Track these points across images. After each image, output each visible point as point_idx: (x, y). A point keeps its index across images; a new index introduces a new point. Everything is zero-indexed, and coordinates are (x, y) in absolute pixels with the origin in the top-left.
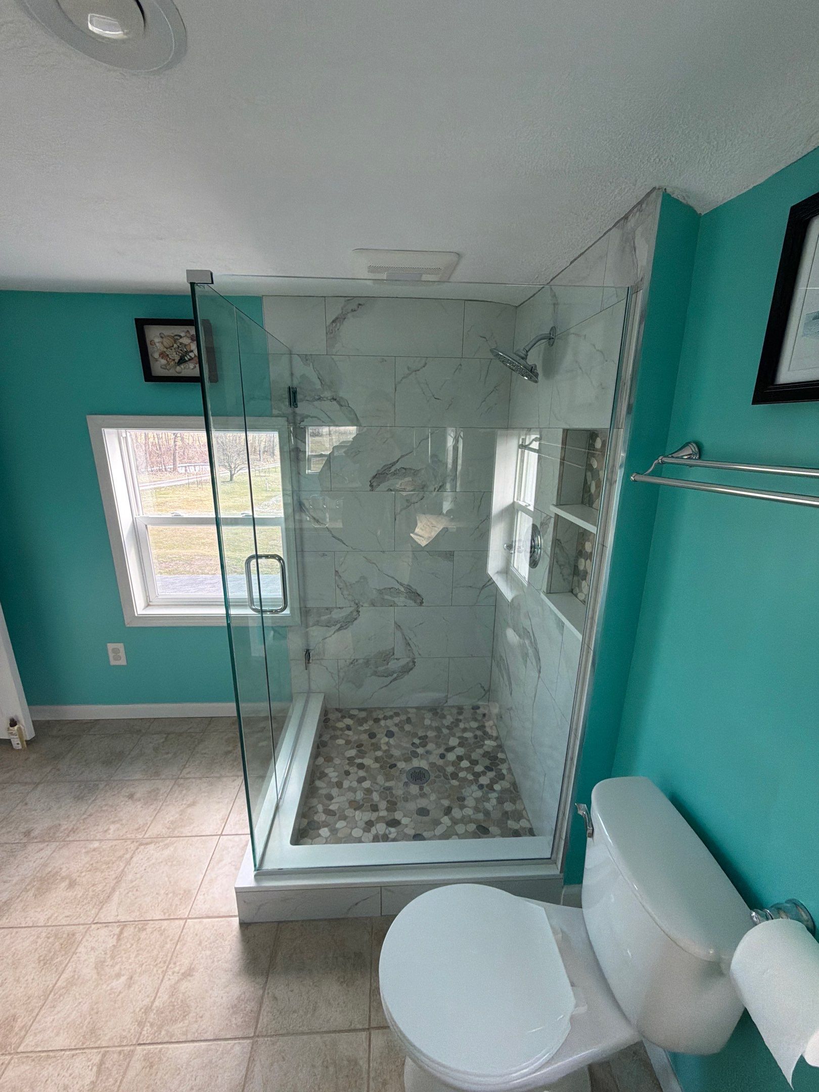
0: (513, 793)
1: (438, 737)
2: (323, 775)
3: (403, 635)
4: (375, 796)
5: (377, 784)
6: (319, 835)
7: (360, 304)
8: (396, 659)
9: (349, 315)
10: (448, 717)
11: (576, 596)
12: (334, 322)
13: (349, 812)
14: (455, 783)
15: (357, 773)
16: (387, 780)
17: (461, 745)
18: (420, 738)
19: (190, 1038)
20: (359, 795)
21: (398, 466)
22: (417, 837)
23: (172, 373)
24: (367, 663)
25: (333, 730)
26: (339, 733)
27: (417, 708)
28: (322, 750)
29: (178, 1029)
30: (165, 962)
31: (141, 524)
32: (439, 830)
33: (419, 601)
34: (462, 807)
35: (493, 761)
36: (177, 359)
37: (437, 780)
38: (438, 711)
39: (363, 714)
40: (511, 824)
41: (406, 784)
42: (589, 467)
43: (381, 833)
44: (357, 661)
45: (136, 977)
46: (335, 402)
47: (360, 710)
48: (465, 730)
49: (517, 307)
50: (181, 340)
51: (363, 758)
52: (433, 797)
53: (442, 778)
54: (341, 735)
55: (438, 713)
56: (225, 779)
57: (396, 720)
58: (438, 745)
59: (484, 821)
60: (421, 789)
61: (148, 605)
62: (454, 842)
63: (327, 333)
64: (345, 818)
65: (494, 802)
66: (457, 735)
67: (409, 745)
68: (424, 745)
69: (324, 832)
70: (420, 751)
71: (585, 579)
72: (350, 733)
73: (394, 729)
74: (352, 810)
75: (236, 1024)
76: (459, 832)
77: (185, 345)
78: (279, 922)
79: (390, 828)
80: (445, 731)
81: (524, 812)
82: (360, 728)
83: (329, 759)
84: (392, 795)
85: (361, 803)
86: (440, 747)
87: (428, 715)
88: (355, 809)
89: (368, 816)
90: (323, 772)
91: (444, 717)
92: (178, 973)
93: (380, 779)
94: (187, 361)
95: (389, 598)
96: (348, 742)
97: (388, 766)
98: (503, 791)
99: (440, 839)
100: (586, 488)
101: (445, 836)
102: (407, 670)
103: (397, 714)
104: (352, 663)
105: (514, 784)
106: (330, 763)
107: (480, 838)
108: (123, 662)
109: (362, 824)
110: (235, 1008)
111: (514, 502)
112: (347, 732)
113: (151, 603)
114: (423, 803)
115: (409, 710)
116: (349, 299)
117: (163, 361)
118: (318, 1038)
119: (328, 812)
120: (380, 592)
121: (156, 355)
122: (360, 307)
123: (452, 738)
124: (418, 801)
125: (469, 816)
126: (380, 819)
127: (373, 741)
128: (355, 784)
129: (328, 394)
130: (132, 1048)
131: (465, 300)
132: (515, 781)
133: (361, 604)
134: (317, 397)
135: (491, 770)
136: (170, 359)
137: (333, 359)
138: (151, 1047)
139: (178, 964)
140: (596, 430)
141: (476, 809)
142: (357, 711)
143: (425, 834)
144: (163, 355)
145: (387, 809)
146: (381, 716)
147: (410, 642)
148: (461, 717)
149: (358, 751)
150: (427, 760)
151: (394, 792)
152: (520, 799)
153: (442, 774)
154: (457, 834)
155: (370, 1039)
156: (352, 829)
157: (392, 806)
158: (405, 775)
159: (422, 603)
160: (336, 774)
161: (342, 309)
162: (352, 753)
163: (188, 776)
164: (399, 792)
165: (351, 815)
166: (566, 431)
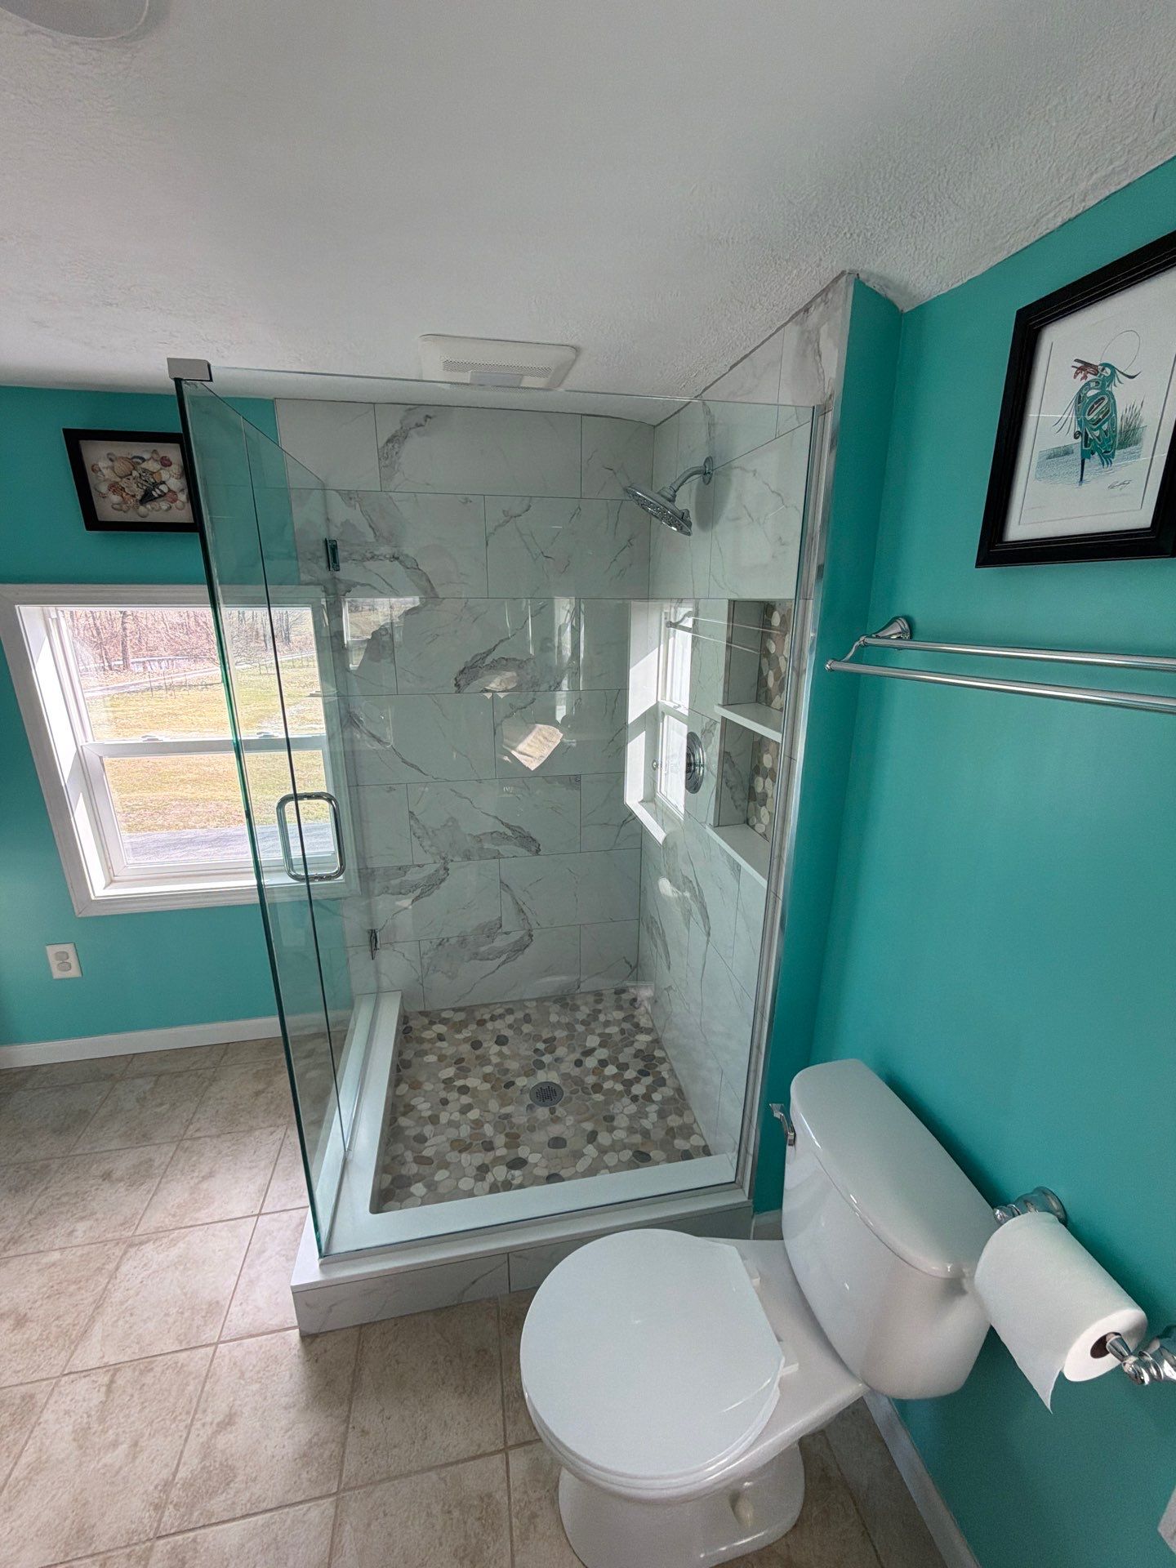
0: (679, 1101)
1: (570, 1037)
2: (409, 1109)
3: (513, 898)
4: (488, 1130)
5: (489, 1111)
6: (412, 1195)
7: (427, 416)
8: (506, 933)
9: (412, 432)
10: (582, 1008)
11: (753, 827)
12: (389, 441)
13: (452, 1157)
14: (599, 1097)
15: (458, 1100)
16: (502, 1105)
17: (602, 1045)
18: (545, 1041)
19: (239, 1513)
20: (465, 1131)
21: (495, 655)
22: (553, 1178)
23: (131, 517)
24: (463, 941)
25: (417, 1042)
26: (426, 1046)
27: (537, 1000)
28: (404, 1072)
29: (218, 1505)
30: (188, 1413)
31: (91, 755)
32: (582, 1165)
33: (534, 849)
34: (611, 1130)
35: (649, 1062)
36: (139, 494)
37: (574, 1096)
38: (568, 1001)
39: (461, 1016)
40: (680, 1144)
41: (530, 1107)
42: (766, 653)
43: (501, 1179)
44: (448, 941)
45: (143, 1443)
46: (396, 562)
47: (455, 1010)
48: (607, 1024)
49: (654, 427)
50: (144, 465)
51: (465, 1077)
52: (570, 1121)
53: (580, 1093)
54: (431, 1049)
55: (568, 1004)
56: (257, 1133)
57: (510, 1019)
58: (571, 1049)
59: (642, 1144)
60: (553, 1111)
61: (111, 882)
62: (604, 1178)
63: (379, 459)
64: (445, 1165)
65: (653, 1117)
66: (598, 1031)
67: (531, 1053)
68: (552, 1052)
69: (418, 1189)
70: (547, 1059)
71: (765, 805)
72: (444, 1044)
73: (508, 1033)
74: (456, 1153)
75: (310, 1480)
76: (611, 1164)
77: (152, 473)
78: (361, 1326)
79: (513, 1172)
80: (580, 1028)
81: (695, 1126)
82: (458, 1036)
83: (415, 1086)
84: (512, 1126)
85: (468, 1141)
86: (574, 1050)
87: (556, 1008)
88: (460, 1152)
89: (479, 1158)
90: (409, 1105)
91: (575, 1008)
92: (211, 1424)
93: (494, 1105)
94: (156, 498)
95: (492, 847)
96: (441, 1058)
97: (503, 1085)
98: (666, 1101)
99: (584, 1177)
100: (761, 681)
101: (592, 1172)
102: (520, 948)
103: (510, 1011)
104: (440, 944)
105: (679, 1090)
106: (418, 1091)
107: (638, 1167)
108: (74, 972)
109: (472, 1171)
110: (305, 1457)
111: (658, 702)
112: (439, 1044)
113: (116, 878)
114: (555, 1130)
115: (527, 1004)
116: (412, 407)
117: (116, 498)
118: (433, 1475)
119: (421, 1160)
120: (478, 839)
121: (104, 488)
122: (428, 420)
123: (589, 1038)
124: (549, 1128)
125: (622, 1140)
126: (497, 1161)
127: (478, 1052)
128: (456, 1116)
129: (385, 550)
130: (148, 1544)
131: (582, 414)
132: (680, 1085)
133: (450, 857)
134: (369, 555)
135: (648, 1074)
136: (127, 494)
137: (390, 497)
138: (179, 1538)
139: (209, 1410)
140: (774, 601)
141: (631, 1130)
142: (452, 1012)
143: (563, 1173)
144: (115, 488)
145: (506, 1146)
146: (487, 1017)
147: (524, 908)
148: (600, 1007)
149: (458, 1069)
150: (558, 1070)
151: (513, 1120)
152: (689, 1108)
153: (580, 1088)
154: (607, 1167)
155: (507, 1463)
156: (458, 1180)
157: (513, 1140)
158: (528, 1095)
159: (538, 851)
160: (428, 1105)
161: (401, 423)
162: (449, 1072)
163: (198, 1134)
164: (521, 1119)
165: (455, 1160)
166: (733, 604)
